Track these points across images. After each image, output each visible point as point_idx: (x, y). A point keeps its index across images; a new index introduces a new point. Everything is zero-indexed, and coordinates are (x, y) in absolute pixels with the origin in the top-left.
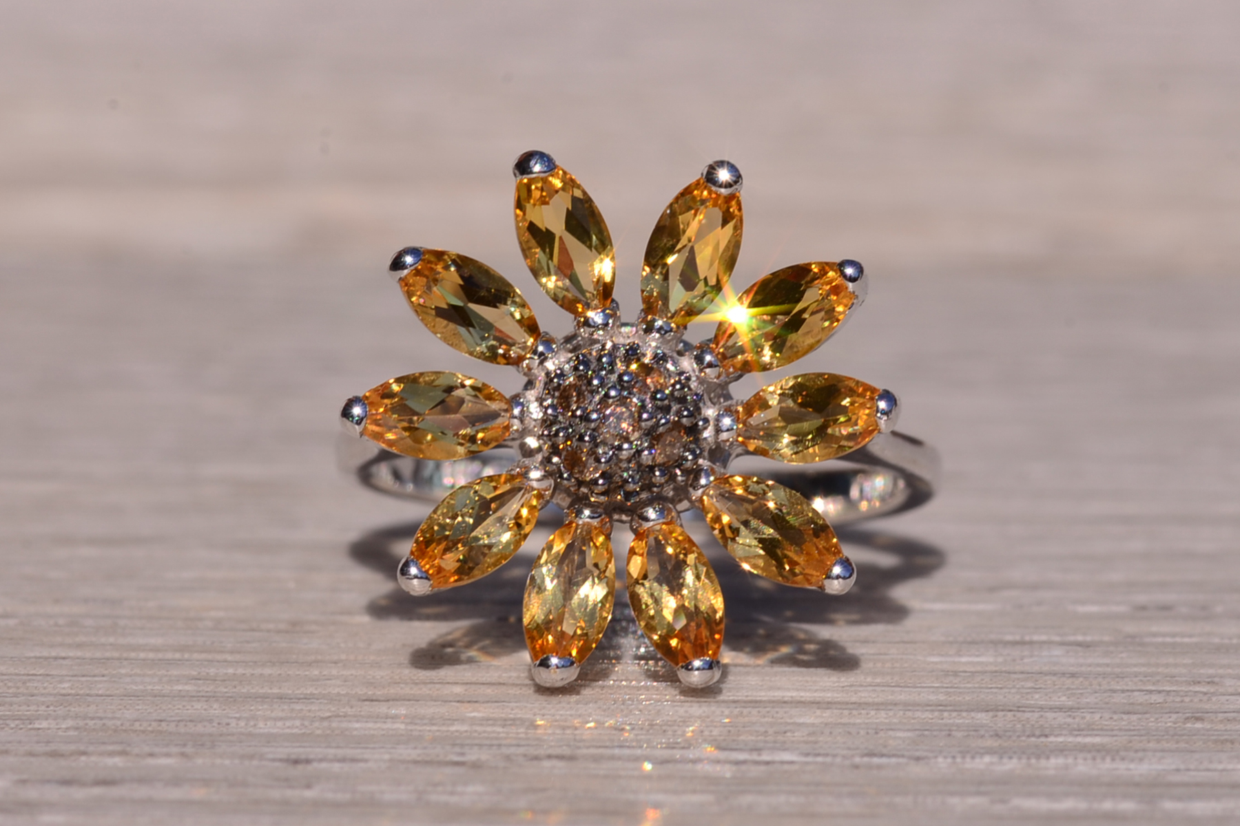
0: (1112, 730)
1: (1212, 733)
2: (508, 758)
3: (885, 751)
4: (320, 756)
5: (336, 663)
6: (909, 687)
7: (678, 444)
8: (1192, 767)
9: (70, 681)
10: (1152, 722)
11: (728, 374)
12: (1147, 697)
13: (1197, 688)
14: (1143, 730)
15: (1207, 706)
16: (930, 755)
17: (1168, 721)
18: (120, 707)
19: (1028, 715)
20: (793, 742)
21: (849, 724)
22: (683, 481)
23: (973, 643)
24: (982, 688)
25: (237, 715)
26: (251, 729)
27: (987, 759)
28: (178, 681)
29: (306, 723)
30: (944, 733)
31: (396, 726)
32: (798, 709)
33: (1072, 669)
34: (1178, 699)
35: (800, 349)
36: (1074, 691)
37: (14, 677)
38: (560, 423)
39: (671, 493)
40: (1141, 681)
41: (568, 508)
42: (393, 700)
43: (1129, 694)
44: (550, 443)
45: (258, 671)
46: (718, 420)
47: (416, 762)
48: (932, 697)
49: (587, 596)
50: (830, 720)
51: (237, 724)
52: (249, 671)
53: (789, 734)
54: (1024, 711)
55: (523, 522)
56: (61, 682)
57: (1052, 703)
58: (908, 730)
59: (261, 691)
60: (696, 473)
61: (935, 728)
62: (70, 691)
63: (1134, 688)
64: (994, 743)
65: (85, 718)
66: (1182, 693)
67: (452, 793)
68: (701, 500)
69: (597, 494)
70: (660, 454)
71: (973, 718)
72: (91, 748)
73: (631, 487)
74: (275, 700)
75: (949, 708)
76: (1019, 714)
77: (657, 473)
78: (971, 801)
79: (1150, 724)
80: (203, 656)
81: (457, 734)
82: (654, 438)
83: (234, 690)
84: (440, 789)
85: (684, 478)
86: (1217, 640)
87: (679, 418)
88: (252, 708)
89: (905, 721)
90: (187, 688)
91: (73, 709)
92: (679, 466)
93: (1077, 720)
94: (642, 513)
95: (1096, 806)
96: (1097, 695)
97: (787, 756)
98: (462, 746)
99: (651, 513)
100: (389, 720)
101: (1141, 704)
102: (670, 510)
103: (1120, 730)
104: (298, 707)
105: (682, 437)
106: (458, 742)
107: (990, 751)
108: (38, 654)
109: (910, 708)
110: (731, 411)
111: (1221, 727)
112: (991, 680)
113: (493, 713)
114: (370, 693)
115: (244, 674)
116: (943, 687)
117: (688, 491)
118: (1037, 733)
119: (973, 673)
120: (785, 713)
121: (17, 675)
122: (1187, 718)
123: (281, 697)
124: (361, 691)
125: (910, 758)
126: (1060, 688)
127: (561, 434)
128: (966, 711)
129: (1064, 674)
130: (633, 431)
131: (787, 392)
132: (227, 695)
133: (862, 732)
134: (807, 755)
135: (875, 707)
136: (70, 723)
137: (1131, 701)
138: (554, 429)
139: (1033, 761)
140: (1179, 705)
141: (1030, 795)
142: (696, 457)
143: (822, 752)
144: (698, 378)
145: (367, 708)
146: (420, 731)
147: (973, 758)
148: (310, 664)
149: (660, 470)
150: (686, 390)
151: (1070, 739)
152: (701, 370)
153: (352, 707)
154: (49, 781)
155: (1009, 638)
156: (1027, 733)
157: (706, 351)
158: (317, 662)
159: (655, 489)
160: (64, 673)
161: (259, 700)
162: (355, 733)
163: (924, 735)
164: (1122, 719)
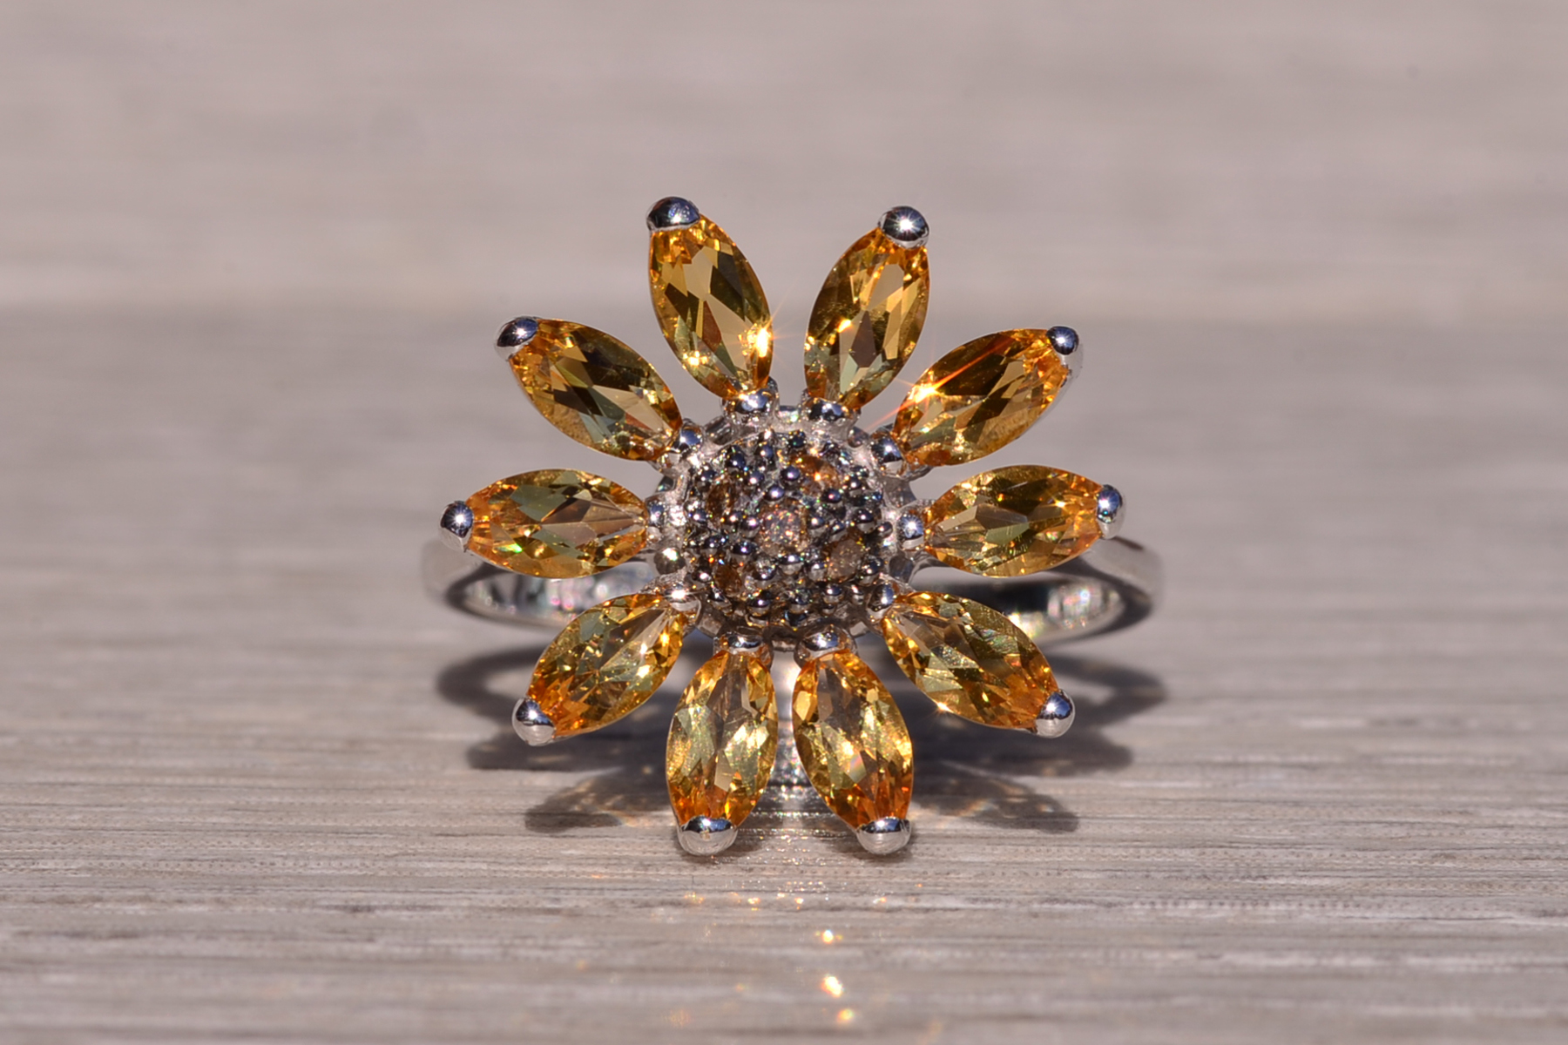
0: (1345, 870)
1: (1466, 873)
2: (612, 904)
3: (1069, 896)
4: (384, 903)
5: (403, 789)
6: (1097, 818)
7: (855, 556)
8: (1442, 915)
9: (81, 812)
10: (1393, 860)
11: (913, 469)
12: (1386, 830)
13: (1448, 820)
14: (1383, 869)
15: (1459, 842)
16: (1124, 900)
17: (1413, 859)
18: (142, 843)
19: (1242, 852)
20: (958, 885)
21: (1026, 863)
22: (860, 600)
23: (1176, 764)
24: (1187, 819)
25: (284, 853)
26: (300, 870)
27: (1193, 905)
28: (212, 811)
29: (368, 863)
30: (1140, 874)
31: (477, 866)
32: (963, 845)
33: (1295, 797)
34: (1424, 833)
35: (1000, 436)
36: (1298, 823)
37: (13, 807)
38: (710, 530)
39: (845, 615)
40: (1380, 810)
41: (718, 635)
42: (473, 835)
43: (1365, 826)
44: (697, 556)
45: (309, 800)
46: (901, 524)
47: (500, 910)
48: (1126, 831)
49: (745, 743)
50: (1003, 858)
51: (284, 864)
52: (297, 800)
53: (952, 875)
54: (1237, 848)
55: (663, 652)
56: (70, 813)
57: (1272, 837)
58: (1098, 871)
59: (312, 824)
60: (875, 591)
61: (1131, 868)
62: (81, 825)
63: (1371, 819)
64: (1202, 886)
65: (99, 857)
66: (1429, 826)
67: (545, 948)
68: (882, 623)
69: (755, 617)
70: (833, 568)
71: (1175, 855)
72: (107, 894)
73: (798, 609)
74: (330, 835)
75: (1147, 844)
76: (1231, 851)
77: (830, 591)
78: (1175, 956)
79: (1391, 863)
80: (242, 782)
81: (550, 876)
82: (825, 549)
83: (280, 823)
84: (530, 942)
85: (862, 597)
86: (1470, 761)
87: (856, 523)
88: (302, 844)
89: (1093, 859)
90: (223, 820)
91: (85, 846)
92: (857, 582)
93: (1302, 858)
94: (810, 640)
95: (1325, 962)
96: (1326, 827)
97: (950, 903)
98: (557, 889)
99: (821, 641)
100: (468, 859)
101: (1379, 839)
102: (843, 637)
103: (1355, 870)
104: (357, 843)
105: (860, 547)
106: (552, 885)
107: (1196, 896)
108: (42, 780)
109: (1099, 844)
110: (916, 513)
111: (1476, 866)
112: (1197, 810)
113: (594, 850)
114: (444, 826)
115: (292, 804)
116: (1139, 819)
117: (866, 612)
118: (1254, 874)
119: (1176, 801)
120: (948, 850)
121: (16, 804)
122: (1436, 856)
123: (337, 832)
124: (433, 824)
125: (1099, 904)
126: (1281, 820)
127: (712, 545)
128: (1168, 847)
129: (1285, 802)
130: (801, 540)
131: (984, 488)
132: (271, 829)
133: (1042, 873)
134: (975, 900)
135: (1057, 843)
136: (81, 863)
137: (1368, 835)
138: (702, 538)
139: (1249, 908)
140: (1425, 840)
141: (1245, 949)
142: (877, 570)
143: (993, 897)
144: (876, 473)
145: (441, 844)
146: (505, 872)
147: (1176, 904)
148: (372, 791)
149: (833, 587)
150: (864, 488)
151: (1294, 882)
152: (880, 464)
153: (422, 843)
154: (56, 933)
155: (1219, 758)
156: (1242, 874)
157: (886, 440)
158: (380, 788)
159: (827, 611)
160: (74, 802)
161: (310, 834)
162: (427, 874)
163: (1116, 876)
164: (1357, 856)
